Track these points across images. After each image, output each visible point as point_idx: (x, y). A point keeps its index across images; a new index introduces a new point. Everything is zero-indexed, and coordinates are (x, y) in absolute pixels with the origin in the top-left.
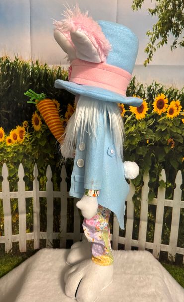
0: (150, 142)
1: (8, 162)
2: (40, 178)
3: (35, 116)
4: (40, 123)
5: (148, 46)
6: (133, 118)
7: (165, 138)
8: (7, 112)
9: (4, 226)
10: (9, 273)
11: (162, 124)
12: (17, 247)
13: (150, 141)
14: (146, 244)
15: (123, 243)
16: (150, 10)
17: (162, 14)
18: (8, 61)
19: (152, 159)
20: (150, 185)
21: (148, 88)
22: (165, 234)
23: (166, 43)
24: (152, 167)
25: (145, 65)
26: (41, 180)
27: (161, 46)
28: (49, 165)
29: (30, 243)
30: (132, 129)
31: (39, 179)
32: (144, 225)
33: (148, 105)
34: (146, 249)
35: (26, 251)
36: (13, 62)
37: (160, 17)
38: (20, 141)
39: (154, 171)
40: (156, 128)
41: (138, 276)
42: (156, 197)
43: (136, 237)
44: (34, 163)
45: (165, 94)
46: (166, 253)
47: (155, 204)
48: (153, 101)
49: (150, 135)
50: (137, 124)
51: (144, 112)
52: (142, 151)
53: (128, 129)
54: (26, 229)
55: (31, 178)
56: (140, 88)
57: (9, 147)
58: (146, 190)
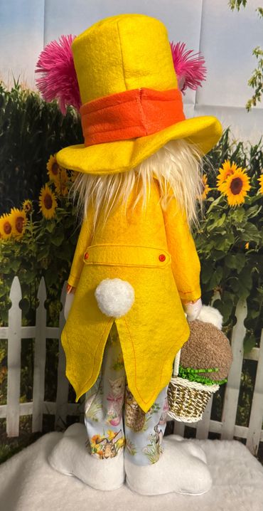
0: (251, 247)
2: (49, 303)
3: (46, 191)
4: (55, 204)
5: (254, 73)
6: (223, 203)
12: (2, 426)
13: (252, 245)
14: (235, 429)
15: (194, 426)
16: (261, 10)
19: (253, 278)
20: (247, 323)
21: (252, 149)
24: (254, 293)
25: (248, 108)
26: (50, 307)
29: (26, 422)
30: (220, 222)
31: (46, 305)
32: (233, 395)
33: (250, 180)
34: (235, 438)
35: (18, 435)
36: (10, 91)
38: (16, 236)
39: (256, 299)
41: (227, 487)
42: (258, 346)
43: (218, 415)
44: (39, 276)
47: (255, 359)
48: (260, 173)
49: (251, 235)
50: (229, 213)
51: (243, 193)
52: (236, 263)
53: (212, 222)
54: (19, 395)
55: (33, 303)
56: (238, 149)
58: (240, 332)
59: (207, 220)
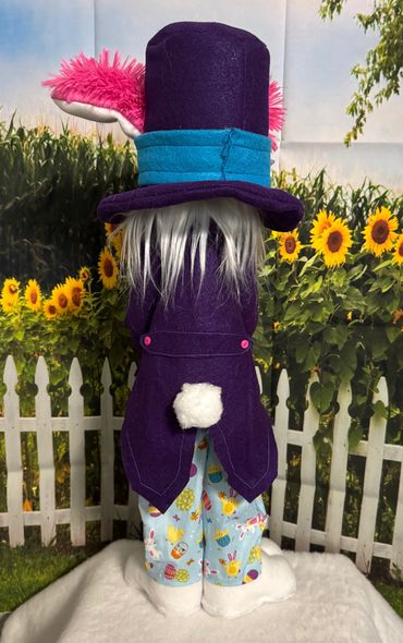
0: (354, 317)
1: (47, 355)
2: (115, 389)
3: (105, 255)
4: (116, 271)
5: (354, 98)
7: (388, 308)
8: (45, 247)
9: (38, 490)
11: (384, 277)
12: (65, 533)
13: (356, 315)
14: (341, 539)
15: (292, 537)
16: (360, 18)
17: (389, 26)
18: (47, 136)
19: (358, 355)
20: (352, 411)
21: (353, 195)
22: (384, 520)
23: (397, 92)
24: (359, 373)
25: (347, 143)
26: (117, 393)
27: (384, 99)
28: (134, 364)
29: (93, 528)
30: (316, 287)
31: (112, 391)
32: (337, 498)
33: (352, 234)
34: (342, 552)
35: (84, 544)
36: (58, 138)
37: (383, 32)
38: (74, 310)
39: (361, 381)
40: (369, 286)
41: (316, 605)
42: (366, 439)
43: (321, 523)
44: (102, 357)
45: (392, 210)
46: (386, 562)
47: (362, 454)
48: (364, 225)
49: (354, 302)
50: (327, 275)
51: (344, 250)
52: (336, 337)
53: (306, 287)
54: (84, 496)
55: (97, 389)
56: (336, 195)
57: (50, 322)
58: (343, 421)
59: (300, 285)
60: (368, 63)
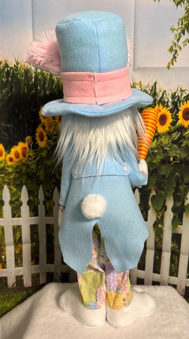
0: (174, 159)
1: (9, 184)
2: (46, 202)
3: (39, 129)
4: (45, 138)
5: (172, 43)
6: (155, 132)
8: (6, 126)
9: (5, 257)
10: (12, 311)
11: (188, 138)
12: (21, 280)
14: (169, 278)
15: (143, 278)
16: (174, 1)
18: (7, 66)
19: (176, 180)
20: (174, 210)
21: (172, 94)
24: (177, 190)
25: (168, 67)
26: (47, 204)
27: (187, 44)
28: (56, 188)
29: (35, 277)
30: (153, 144)
31: (44, 203)
32: (166, 256)
33: (172, 115)
34: (169, 285)
35: (31, 286)
36: (13, 66)
37: (186, 8)
38: (23, 160)
39: (178, 194)
40: (182, 143)
42: (182, 224)
43: (158, 270)
44: (39, 185)
47: (179, 233)
48: (178, 110)
49: (174, 152)
50: (159, 138)
51: (168, 124)
52: (164, 171)
54: (30, 260)
55: (36, 202)
56: (163, 95)
57: (10, 166)
58: (169, 215)
60: (179, 25)
